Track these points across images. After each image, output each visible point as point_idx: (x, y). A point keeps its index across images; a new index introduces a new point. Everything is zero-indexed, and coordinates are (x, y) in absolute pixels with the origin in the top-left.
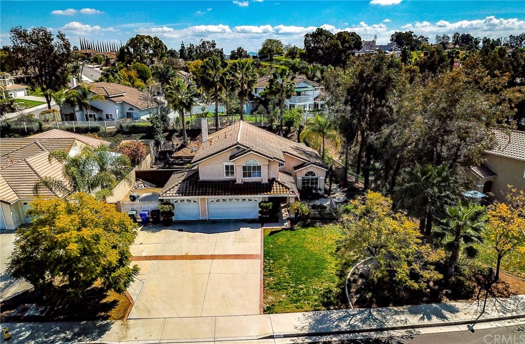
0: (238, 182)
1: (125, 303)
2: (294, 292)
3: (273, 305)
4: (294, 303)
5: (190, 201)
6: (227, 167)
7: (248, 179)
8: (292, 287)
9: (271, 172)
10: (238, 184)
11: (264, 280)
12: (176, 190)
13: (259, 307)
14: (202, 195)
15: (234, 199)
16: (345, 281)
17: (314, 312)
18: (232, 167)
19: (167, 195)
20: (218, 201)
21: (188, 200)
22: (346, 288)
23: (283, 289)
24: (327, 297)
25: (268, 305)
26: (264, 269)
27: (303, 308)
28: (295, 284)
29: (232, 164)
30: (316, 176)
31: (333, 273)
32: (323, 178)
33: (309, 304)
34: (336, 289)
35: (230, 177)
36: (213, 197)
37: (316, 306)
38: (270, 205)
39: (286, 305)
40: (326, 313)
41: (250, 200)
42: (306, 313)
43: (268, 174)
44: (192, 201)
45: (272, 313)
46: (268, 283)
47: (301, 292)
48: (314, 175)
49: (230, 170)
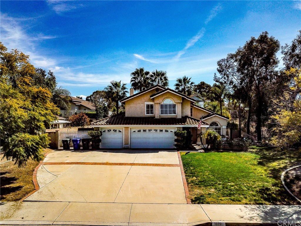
0: (156, 118)
1: (29, 188)
2: (223, 187)
3: (201, 196)
4: (227, 196)
5: (116, 131)
6: (148, 106)
7: (164, 116)
8: (219, 184)
9: (184, 110)
10: (156, 119)
11: (187, 179)
12: (105, 121)
13: (184, 198)
14: (126, 124)
15: (153, 130)
16: (281, 182)
17: (258, 206)
18: (152, 106)
19: (97, 124)
20: (139, 131)
21: (114, 130)
22: (285, 187)
23: (210, 185)
24: (266, 194)
25: (196, 196)
26: (185, 172)
27: (240, 201)
28: (222, 182)
29: (151, 103)
30: (219, 126)
31: (262, 176)
32: (225, 127)
33: (246, 198)
34: (273, 187)
35: (150, 115)
36: (135, 126)
37: (258, 201)
38: (184, 133)
39: (219, 197)
40: (274, 207)
41: (167, 131)
42: (248, 206)
43: (182, 112)
44: (118, 131)
45: (203, 203)
46: (192, 181)
47: (233, 188)
48: (217, 125)
49: (150, 108)
